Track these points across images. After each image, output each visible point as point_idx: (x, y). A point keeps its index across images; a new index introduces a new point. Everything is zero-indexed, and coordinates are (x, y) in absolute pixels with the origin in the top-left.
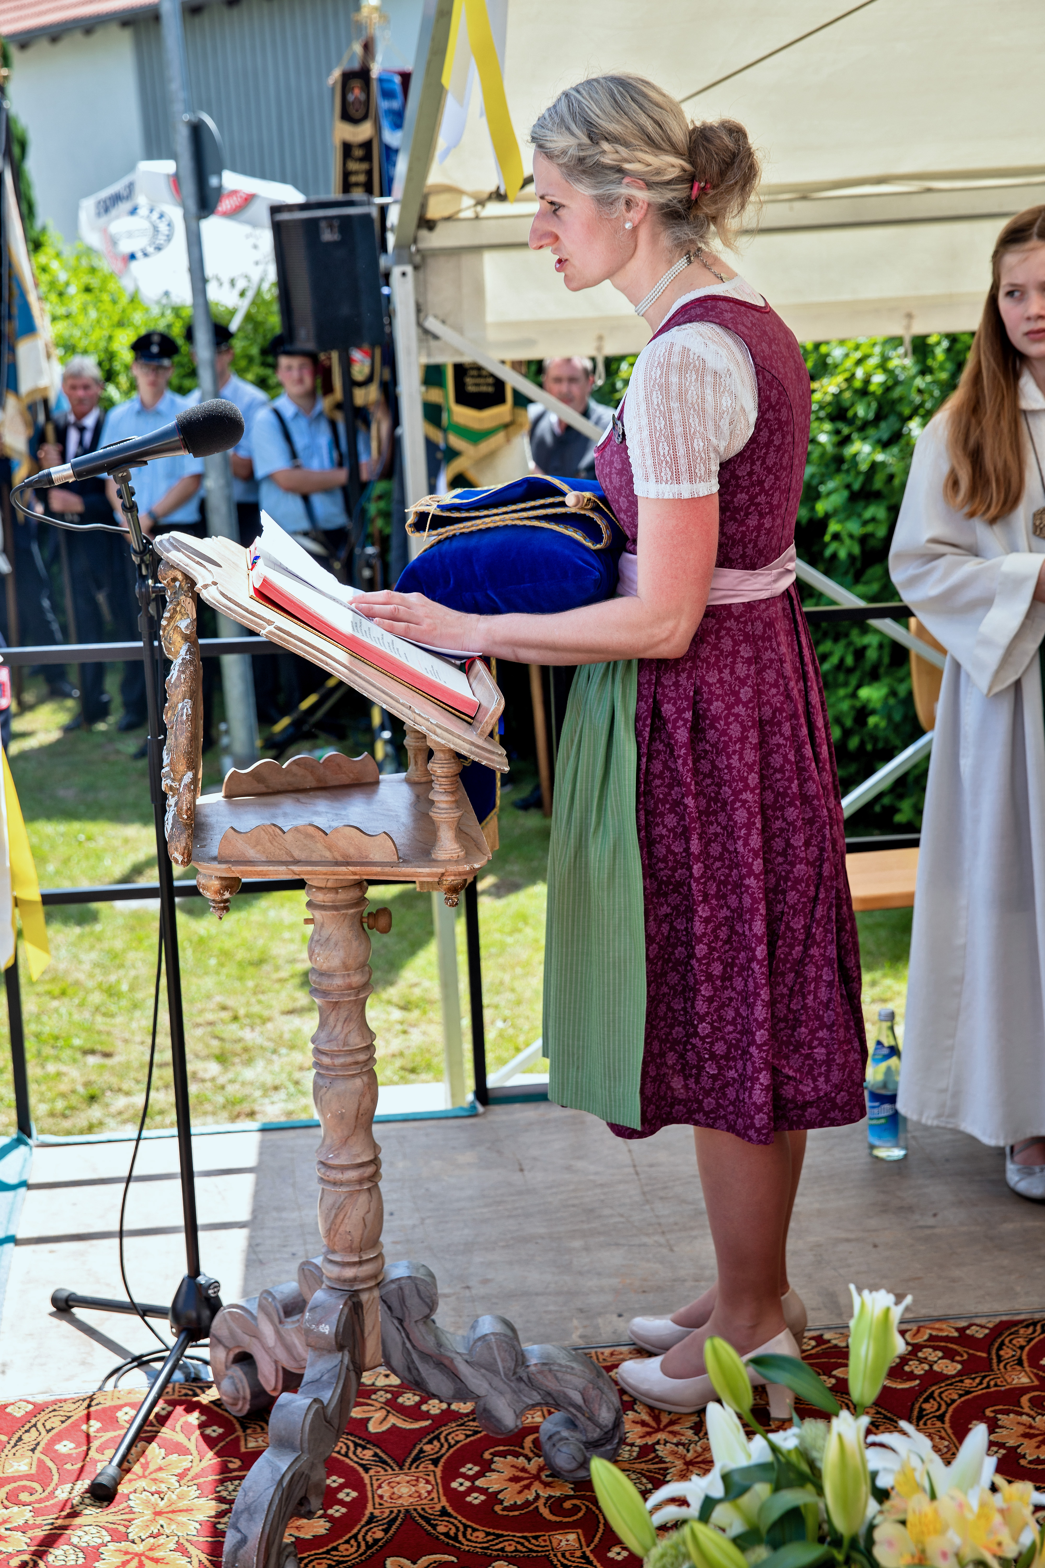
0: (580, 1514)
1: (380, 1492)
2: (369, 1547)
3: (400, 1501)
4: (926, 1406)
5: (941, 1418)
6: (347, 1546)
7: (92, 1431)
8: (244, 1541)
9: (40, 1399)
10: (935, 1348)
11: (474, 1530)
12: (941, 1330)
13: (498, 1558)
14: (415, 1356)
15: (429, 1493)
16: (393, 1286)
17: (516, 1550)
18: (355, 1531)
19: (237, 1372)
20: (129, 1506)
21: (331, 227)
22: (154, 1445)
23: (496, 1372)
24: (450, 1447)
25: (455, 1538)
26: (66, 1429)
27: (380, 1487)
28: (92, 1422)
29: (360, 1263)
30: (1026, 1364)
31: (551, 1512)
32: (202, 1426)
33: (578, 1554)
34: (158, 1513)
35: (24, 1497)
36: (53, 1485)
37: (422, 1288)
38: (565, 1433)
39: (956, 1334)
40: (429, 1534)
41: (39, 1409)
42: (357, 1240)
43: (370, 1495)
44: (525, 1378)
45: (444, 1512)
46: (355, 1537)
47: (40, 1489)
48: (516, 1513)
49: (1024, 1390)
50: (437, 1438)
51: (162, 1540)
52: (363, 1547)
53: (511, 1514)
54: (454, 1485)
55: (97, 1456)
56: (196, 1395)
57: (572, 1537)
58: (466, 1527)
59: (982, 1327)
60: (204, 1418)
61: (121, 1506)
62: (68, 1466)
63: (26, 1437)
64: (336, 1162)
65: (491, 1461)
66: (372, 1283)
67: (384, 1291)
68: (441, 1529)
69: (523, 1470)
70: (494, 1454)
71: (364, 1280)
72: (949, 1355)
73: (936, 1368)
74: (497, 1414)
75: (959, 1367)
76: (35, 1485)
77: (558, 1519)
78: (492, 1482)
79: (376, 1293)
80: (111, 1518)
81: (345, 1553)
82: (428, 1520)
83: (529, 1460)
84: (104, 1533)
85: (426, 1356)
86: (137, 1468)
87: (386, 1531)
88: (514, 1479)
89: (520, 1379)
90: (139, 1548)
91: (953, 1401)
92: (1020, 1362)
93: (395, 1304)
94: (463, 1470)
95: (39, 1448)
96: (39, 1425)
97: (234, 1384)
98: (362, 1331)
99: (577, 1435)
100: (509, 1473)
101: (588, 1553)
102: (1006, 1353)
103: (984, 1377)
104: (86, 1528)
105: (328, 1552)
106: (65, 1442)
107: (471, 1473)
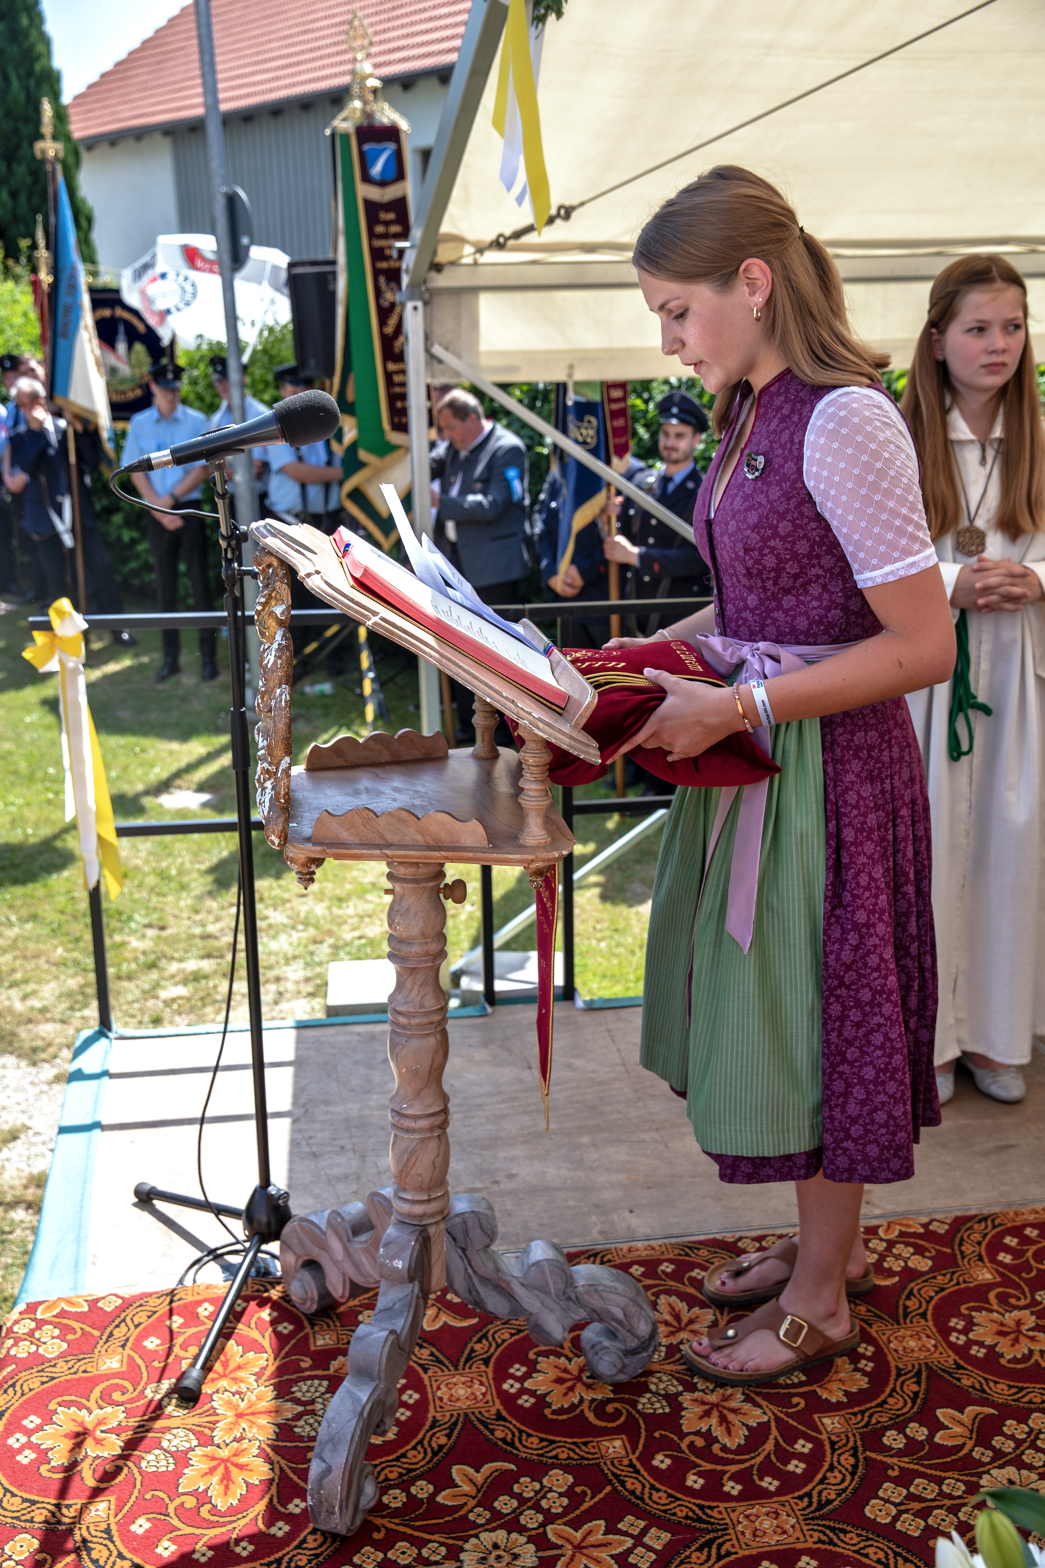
0: (623, 1419)
1: (439, 1394)
2: (435, 1454)
3: (458, 1404)
4: (909, 1303)
5: (924, 1315)
6: (414, 1452)
7: (175, 1326)
8: (328, 1470)
9: (127, 1293)
10: (907, 1244)
11: (529, 1435)
12: (908, 1226)
13: (553, 1466)
14: (476, 1280)
15: (484, 1394)
16: (458, 1220)
17: (569, 1458)
18: (420, 1436)
19: (306, 1276)
20: (213, 1408)
22: (232, 1342)
23: (547, 1293)
24: (498, 1346)
25: (512, 1445)
26: (152, 1324)
27: (439, 1388)
28: (175, 1318)
29: (429, 1201)
30: (986, 1260)
31: (596, 1416)
32: (274, 1322)
33: (626, 1462)
34: (240, 1416)
35: (117, 1396)
36: (142, 1384)
37: (484, 1222)
38: (606, 1343)
39: (922, 1230)
40: (488, 1440)
41: (127, 1303)
42: (427, 1181)
43: (430, 1396)
44: (573, 1297)
45: (499, 1417)
46: (421, 1442)
47: (131, 1388)
48: (564, 1417)
49: (989, 1286)
50: (485, 1336)
51: (245, 1444)
52: (429, 1454)
53: (561, 1418)
54: (506, 1386)
55: (182, 1354)
56: (267, 1291)
57: (618, 1443)
58: (521, 1432)
59: (942, 1222)
60: (275, 1314)
61: (206, 1407)
62: (156, 1364)
63: (116, 1332)
64: (410, 1112)
65: (536, 1362)
66: (439, 1218)
67: (450, 1224)
68: (499, 1434)
69: (566, 1371)
70: (539, 1354)
71: (432, 1215)
72: (920, 1251)
73: (910, 1264)
74: (547, 1329)
75: (930, 1263)
76: (127, 1384)
77: (604, 1424)
78: (539, 1383)
79: (442, 1226)
80: (196, 1420)
81: (414, 1460)
82: (485, 1425)
83: (570, 1360)
84: (192, 1436)
85: (484, 1280)
86: (218, 1366)
87: (449, 1436)
88: (559, 1381)
89: (569, 1299)
90: (224, 1453)
91: (932, 1298)
92: (981, 1259)
93: (459, 1236)
94: (512, 1371)
95: (129, 1344)
96: (128, 1320)
97: (303, 1287)
98: (429, 1261)
99: (617, 1344)
100: (553, 1374)
101: (635, 1462)
102: (968, 1248)
103: (953, 1273)
104: (175, 1431)
105: (397, 1459)
106: (152, 1338)
107: (519, 1374)
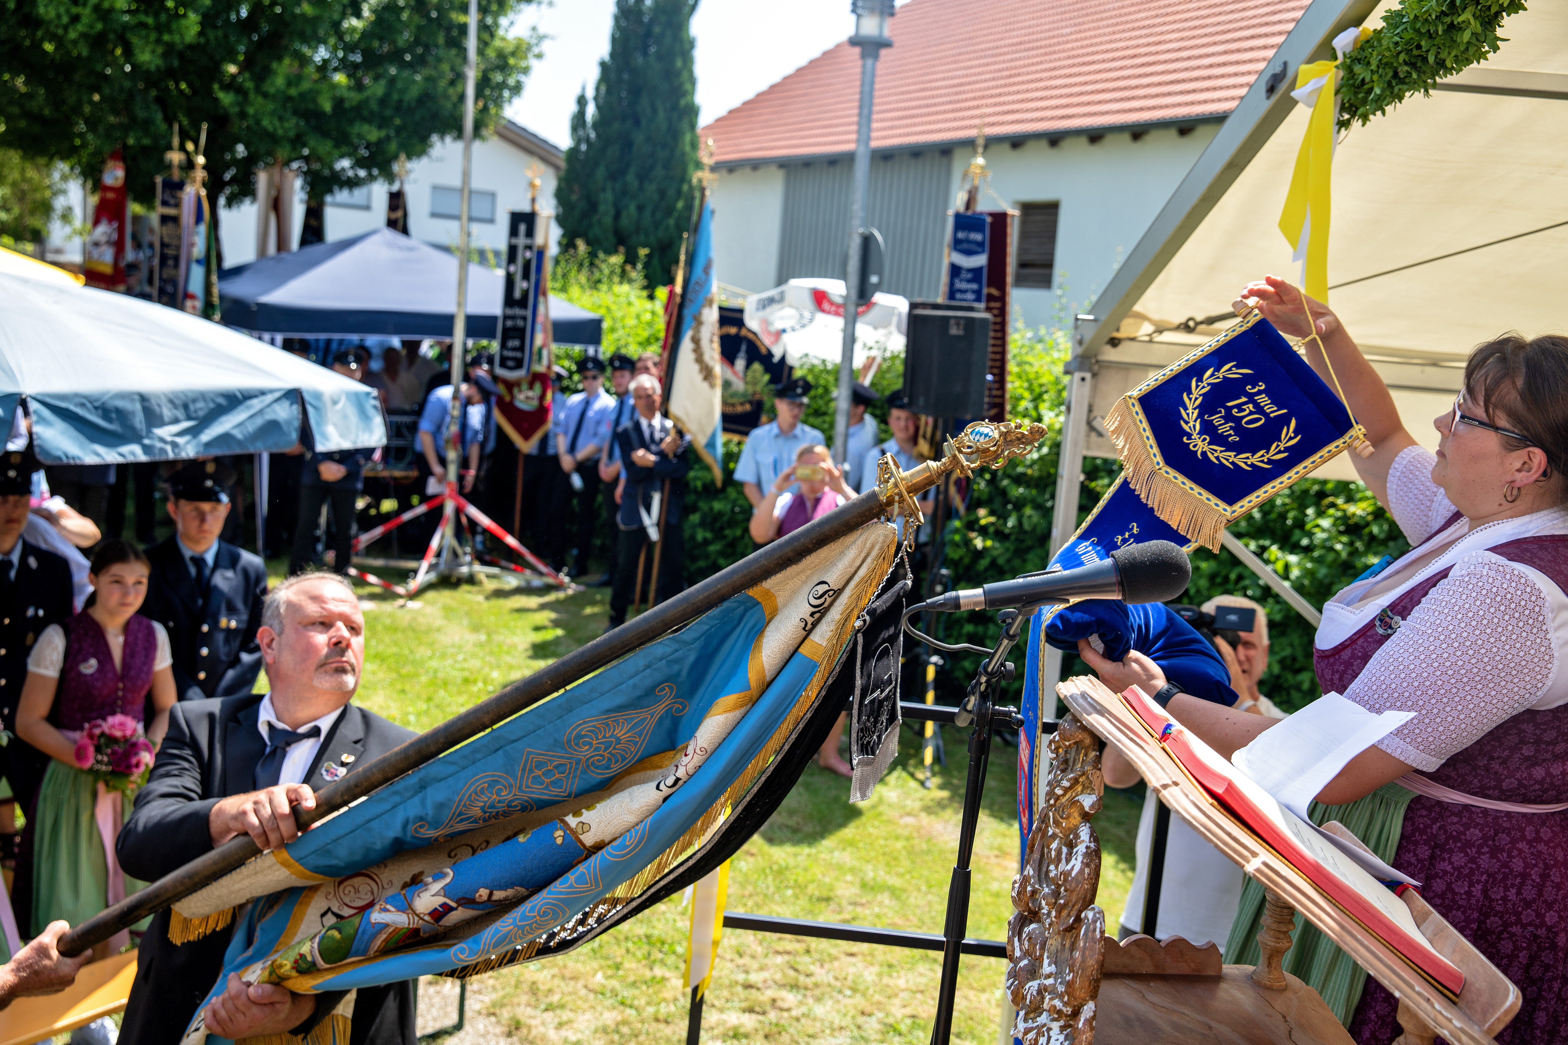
21: (958, 324)
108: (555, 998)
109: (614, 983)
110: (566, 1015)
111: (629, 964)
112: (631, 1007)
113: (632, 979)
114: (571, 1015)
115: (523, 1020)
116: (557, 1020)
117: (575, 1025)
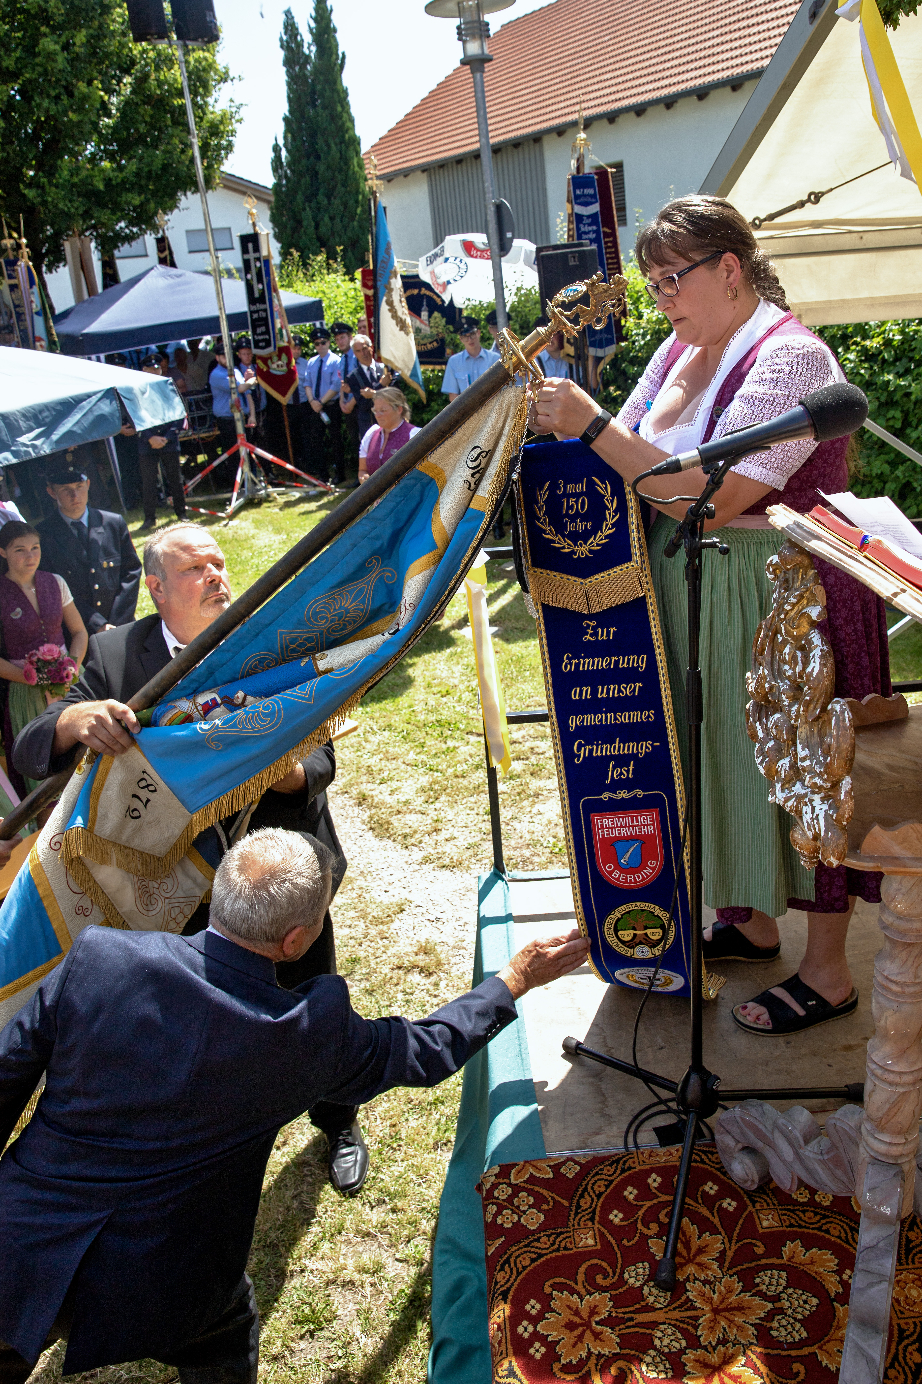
19: (746, 1159)
26: (612, 1196)
34: (717, 1311)
35: (600, 1280)
36: (620, 1266)
41: (585, 1170)
42: (906, 1127)
47: (610, 1271)
56: (703, 1161)
60: (716, 1188)
76: (606, 1265)
95: (597, 1217)
96: (590, 1189)
97: (744, 1169)
104: (663, 1328)
106: (615, 1212)
108: (385, 774)
109: (422, 757)
110: (394, 784)
111: (430, 742)
112: (437, 771)
113: (434, 752)
114: (399, 784)
115: (368, 793)
116: (390, 789)
117: (402, 790)
